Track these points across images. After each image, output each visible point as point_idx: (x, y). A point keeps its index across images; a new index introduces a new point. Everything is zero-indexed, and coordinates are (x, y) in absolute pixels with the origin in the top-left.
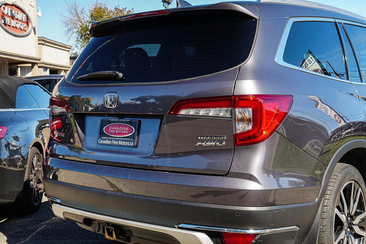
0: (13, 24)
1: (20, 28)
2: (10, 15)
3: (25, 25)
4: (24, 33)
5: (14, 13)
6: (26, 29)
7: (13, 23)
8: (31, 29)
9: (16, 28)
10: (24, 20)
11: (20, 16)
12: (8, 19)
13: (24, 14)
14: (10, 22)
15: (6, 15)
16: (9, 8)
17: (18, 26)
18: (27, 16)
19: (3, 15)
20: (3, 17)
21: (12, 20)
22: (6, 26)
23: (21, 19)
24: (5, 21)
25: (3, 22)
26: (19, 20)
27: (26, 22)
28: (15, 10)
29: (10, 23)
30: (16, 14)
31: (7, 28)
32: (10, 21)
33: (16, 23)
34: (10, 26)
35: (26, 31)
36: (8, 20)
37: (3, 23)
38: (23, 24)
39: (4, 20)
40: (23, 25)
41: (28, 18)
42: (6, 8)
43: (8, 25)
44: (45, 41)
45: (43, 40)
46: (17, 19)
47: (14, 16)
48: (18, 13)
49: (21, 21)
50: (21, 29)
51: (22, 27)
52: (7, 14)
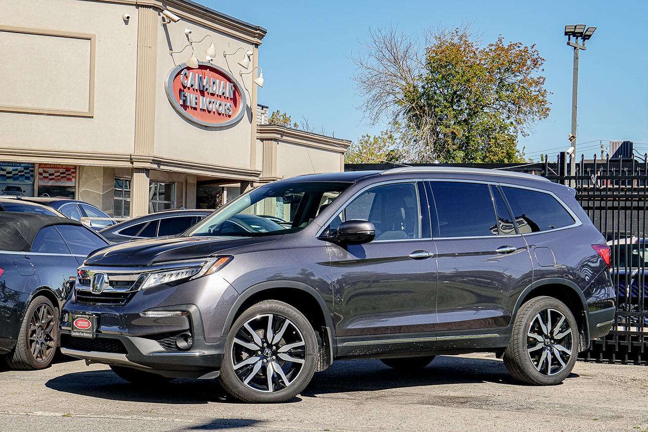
0: (203, 105)
1: (217, 111)
2: (196, 87)
3: (230, 104)
4: (226, 121)
5: (207, 83)
6: (230, 113)
7: (203, 102)
8: (243, 111)
9: (209, 112)
10: (227, 95)
11: (220, 86)
12: (192, 95)
13: (228, 83)
14: (197, 101)
15: (189, 88)
16: (197, 75)
17: (212, 107)
18: (235, 86)
19: (182, 89)
20: (183, 93)
21: (201, 97)
22: (186, 110)
23: (221, 94)
24: (185, 101)
25: (181, 102)
26: (218, 95)
27: (231, 99)
28: (208, 76)
29: (196, 104)
30: (212, 83)
31: (188, 113)
32: (196, 99)
33: (210, 103)
34: (195, 109)
35: (230, 116)
36: (191, 97)
37: (181, 105)
38: (223, 103)
39: (185, 98)
40: (224, 105)
41: (236, 88)
42: (191, 74)
43: (191, 107)
44: (283, 134)
45: (277, 132)
46: (213, 95)
47: (207, 89)
48: (214, 83)
49: (220, 96)
50: (219, 114)
51: (222, 110)
52: (192, 86)
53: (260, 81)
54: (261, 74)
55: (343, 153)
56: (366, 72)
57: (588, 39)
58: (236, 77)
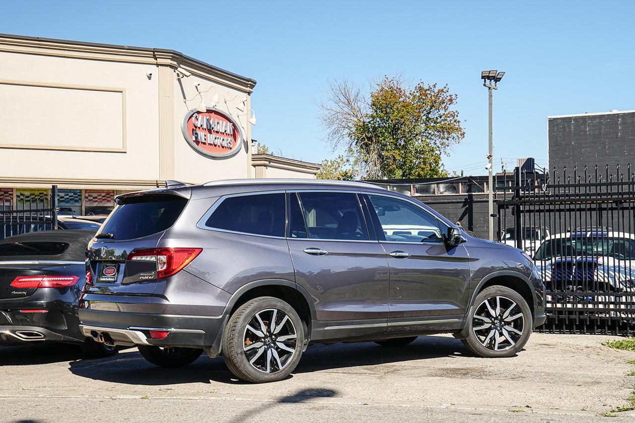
0: (211, 140)
1: (221, 145)
2: (205, 127)
3: (230, 139)
4: (228, 153)
5: (213, 123)
6: (231, 146)
7: (211, 138)
8: (240, 145)
9: (215, 146)
10: (228, 132)
11: (222, 126)
12: (201, 133)
13: (229, 123)
14: (205, 137)
15: (199, 128)
16: (205, 117)
17: (218, 142)
18: (234, 125)
19: (195, 129)
20: (195, 132)
21: (209, 134)
22: (198, 145)
23: (224, 132)
24: (196, 138)
25: (194, 139)
26: (221, 133)
27: (231, 135)
28: (214, 118)
29: (205, 139)
30: (216, 123)
31: (200, 147)
32: (205, 136)
33: (216, 138)
34: (205, 143)
35: (231, 148)
36: (201, 134)
37: (194, 141)
38: (226, 138)
39: (196, 136)
40: (226, 140)
42: (200, 117)
43: (202, 142)
44: (270, 161)
45: (266, 159)
46: (217, 132)
47: (213, 128)
48: (218, 123)
49: (223, 133)
50: (223, 147)
51: (224, 144)
52: (202, 126)
53: (253, 120)
54: (254, 115)
55: (315, 174)
56: (327, 112)
57: (499, 81)
58: (234, 118)
